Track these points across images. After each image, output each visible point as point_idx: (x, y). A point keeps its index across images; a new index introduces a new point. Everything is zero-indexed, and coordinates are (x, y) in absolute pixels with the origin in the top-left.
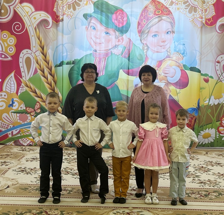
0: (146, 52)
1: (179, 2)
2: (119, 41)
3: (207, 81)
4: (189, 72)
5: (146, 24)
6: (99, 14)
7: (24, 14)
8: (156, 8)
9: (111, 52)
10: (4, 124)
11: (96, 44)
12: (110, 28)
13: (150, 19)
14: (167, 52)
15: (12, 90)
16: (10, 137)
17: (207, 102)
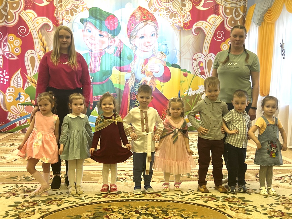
0: (135, 51)
1: (162, 9)
2: (111, 42)
3: (186, 75)
4: (171, 68)
5: (134, 27)
6: (93, 19)
7: (28, 19)
8: (142, 14)
9: (105, 51)
10: (12, 115)
11: (91, 44)
12: (104, 31)
13: (137, 23)
14: (153, 51)
15: (18, 85)
16: (18, 126)
17: (186, 93)
